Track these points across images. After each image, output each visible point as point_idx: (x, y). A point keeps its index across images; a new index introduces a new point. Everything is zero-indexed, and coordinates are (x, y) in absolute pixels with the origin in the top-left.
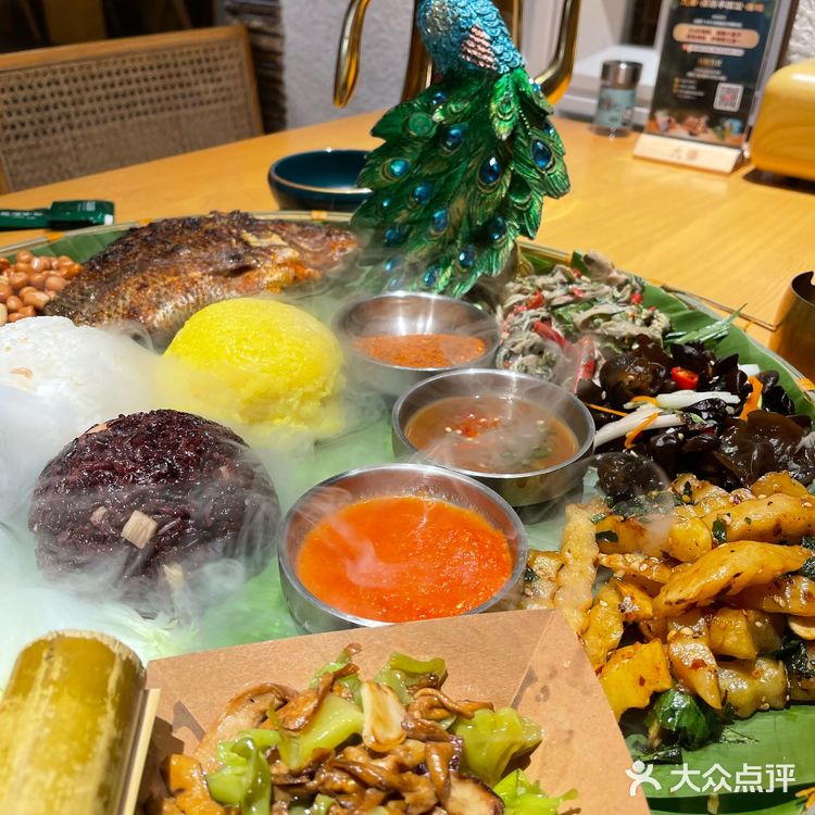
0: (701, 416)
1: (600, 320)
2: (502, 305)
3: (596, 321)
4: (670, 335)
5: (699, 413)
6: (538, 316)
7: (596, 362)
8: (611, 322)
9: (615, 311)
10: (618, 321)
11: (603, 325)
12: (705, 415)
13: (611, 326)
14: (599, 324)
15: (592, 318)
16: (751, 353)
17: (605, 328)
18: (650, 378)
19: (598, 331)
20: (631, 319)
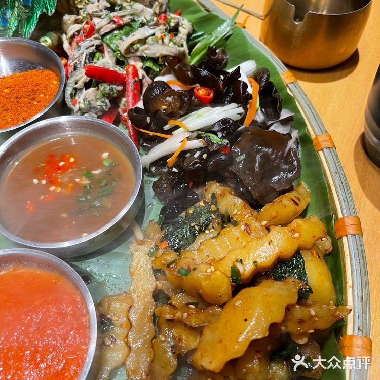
0: (217, 135)
1: (138, 45)
2: (66, 34)
3: (135, 47)
4: (193, 36)
5: (215, 133)
6: (93, 45)
7: (141, 81)
8: (146, 46)
9: (148, 35)
10: (152, 45)
11: (141, 48)
12: (220, 134)
13: (147, 49)
14: (138, 48)
15: (132, 44)
16: (250, 50)
17: (143, 51)
18: (178, 104)
19: (139, 54)
20: (160, 41)
